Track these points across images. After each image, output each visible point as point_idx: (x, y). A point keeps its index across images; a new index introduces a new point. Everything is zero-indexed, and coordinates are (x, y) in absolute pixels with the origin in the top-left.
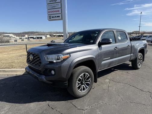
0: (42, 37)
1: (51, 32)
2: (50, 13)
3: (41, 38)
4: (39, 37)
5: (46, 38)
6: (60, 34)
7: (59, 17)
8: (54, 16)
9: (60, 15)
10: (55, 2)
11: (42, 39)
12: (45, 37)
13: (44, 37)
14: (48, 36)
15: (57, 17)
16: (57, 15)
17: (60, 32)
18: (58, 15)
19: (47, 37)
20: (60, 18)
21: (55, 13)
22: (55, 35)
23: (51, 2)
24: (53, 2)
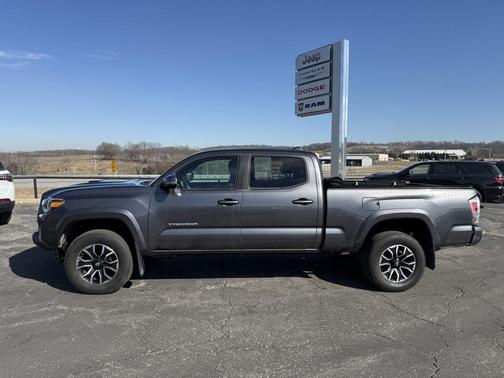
0: (360, 161)
1: (397, 144)
2: (303, 96)
3: (359, 163)
4: (351, 160)
5: (374, 164)
6: (430, 151)
7: (323, 103)
8: (310, 102)
9: (326, 99)
10: (315, 63)
11: (360, 165)
12: (371, 160)
13: (367, 161)
14: (384, 157)
15: (319, 104)
16: (316, 100)
17: (435, 144)
18: (320, 99)
19: (377, 159)
20: (326, 106)
21: (314, 93)
22: (409, 155)
23: (307, 64)
24: (312, 63)
